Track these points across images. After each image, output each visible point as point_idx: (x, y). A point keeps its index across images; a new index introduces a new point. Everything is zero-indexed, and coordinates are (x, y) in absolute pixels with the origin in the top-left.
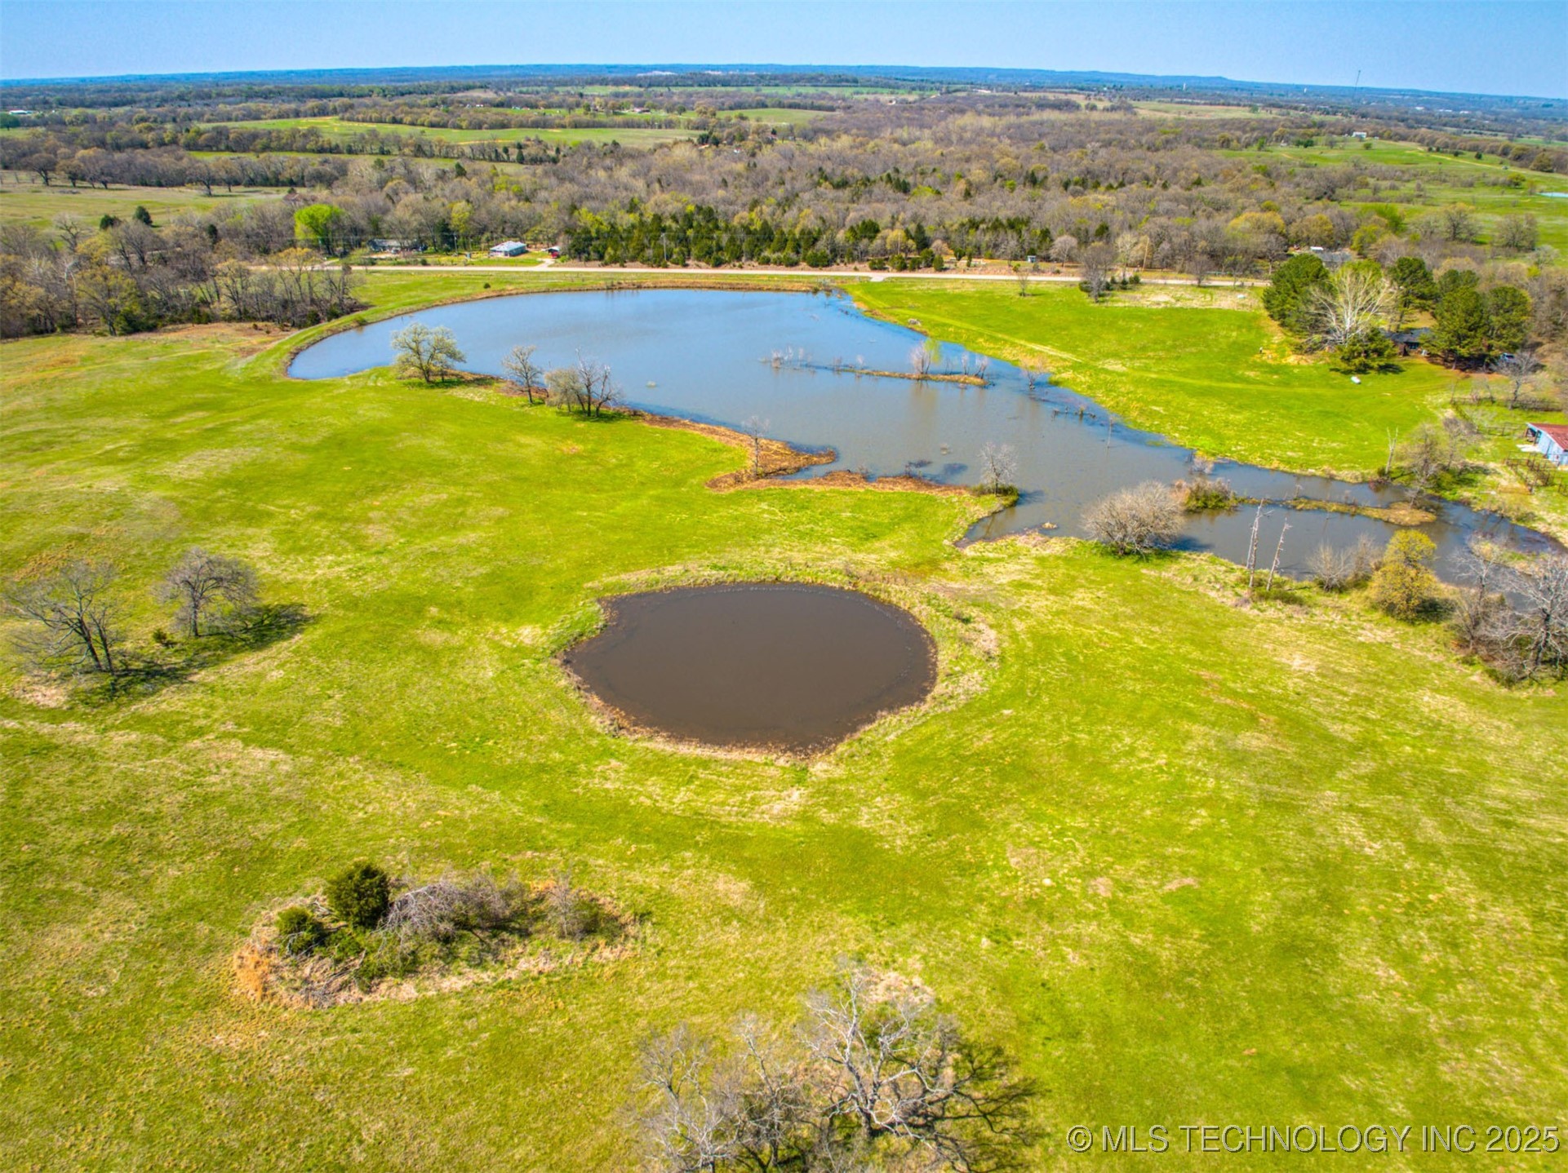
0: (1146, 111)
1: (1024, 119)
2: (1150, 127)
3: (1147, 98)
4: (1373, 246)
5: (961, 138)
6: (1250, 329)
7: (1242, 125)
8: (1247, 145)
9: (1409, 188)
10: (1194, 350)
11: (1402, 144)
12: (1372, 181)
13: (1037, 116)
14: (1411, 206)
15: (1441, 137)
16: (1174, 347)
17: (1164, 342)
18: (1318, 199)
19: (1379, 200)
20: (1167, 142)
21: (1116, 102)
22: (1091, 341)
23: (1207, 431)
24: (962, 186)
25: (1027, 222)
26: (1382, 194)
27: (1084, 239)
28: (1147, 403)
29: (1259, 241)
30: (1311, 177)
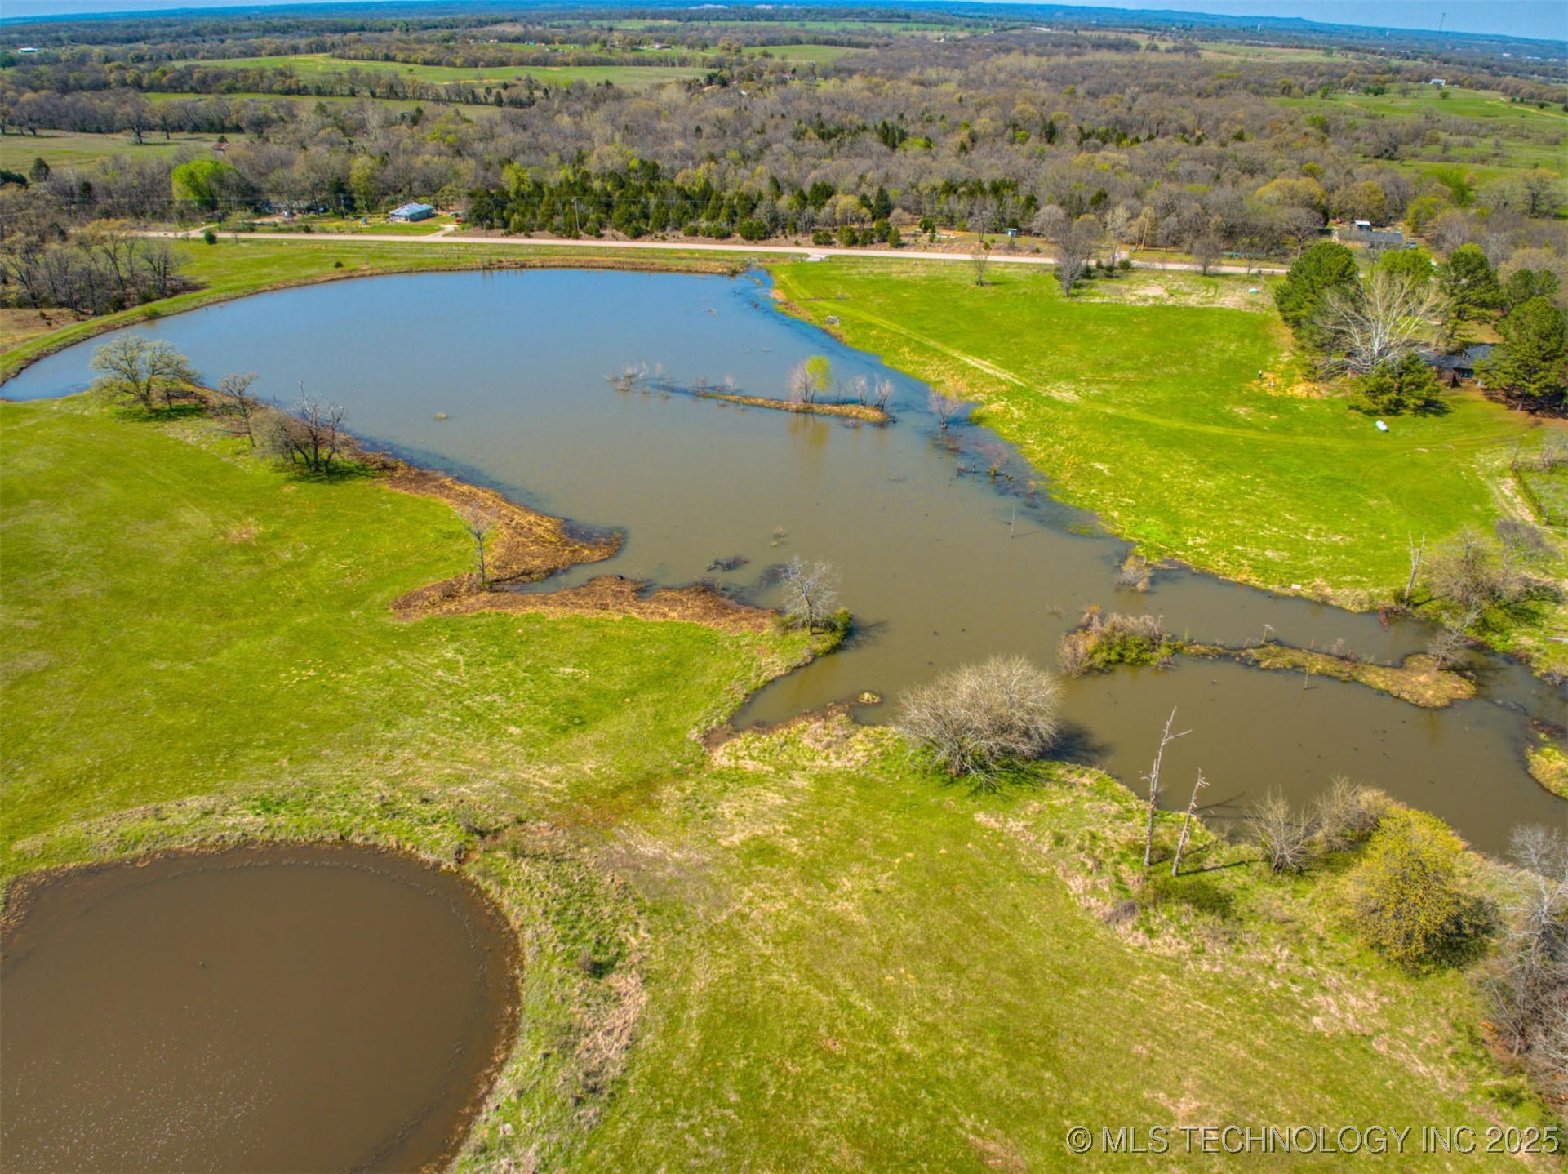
0: (1211, 53)
1: (1076, 59)
2: (1206, 71)
3: (1216, 38)
4: (1430, 224)
5: (994, 80)
6: (1255, 339)
7: (1309, 70)
8: (1311, 92)
9: (1485, 145)
10: (1174, 370)
11: (1483, 93)
12: (1443, 136)
13: (1090, 56)
14: (1485, 167)
15: (1527, 87)
16: (1149, 365)
17: (1139, 357)
18: (1377, 157)
19: (1449, 160)
20: (1221, 87)
21: (1180, 43)
22: (1044, 355)
23: (1161, 509)
24: (962, 136)
25: (1013, 186)
26: (1452, 153)
27: (1074, 208)
28: (1089, 456)
29: (1285, 216)
30: (1373, 130)
